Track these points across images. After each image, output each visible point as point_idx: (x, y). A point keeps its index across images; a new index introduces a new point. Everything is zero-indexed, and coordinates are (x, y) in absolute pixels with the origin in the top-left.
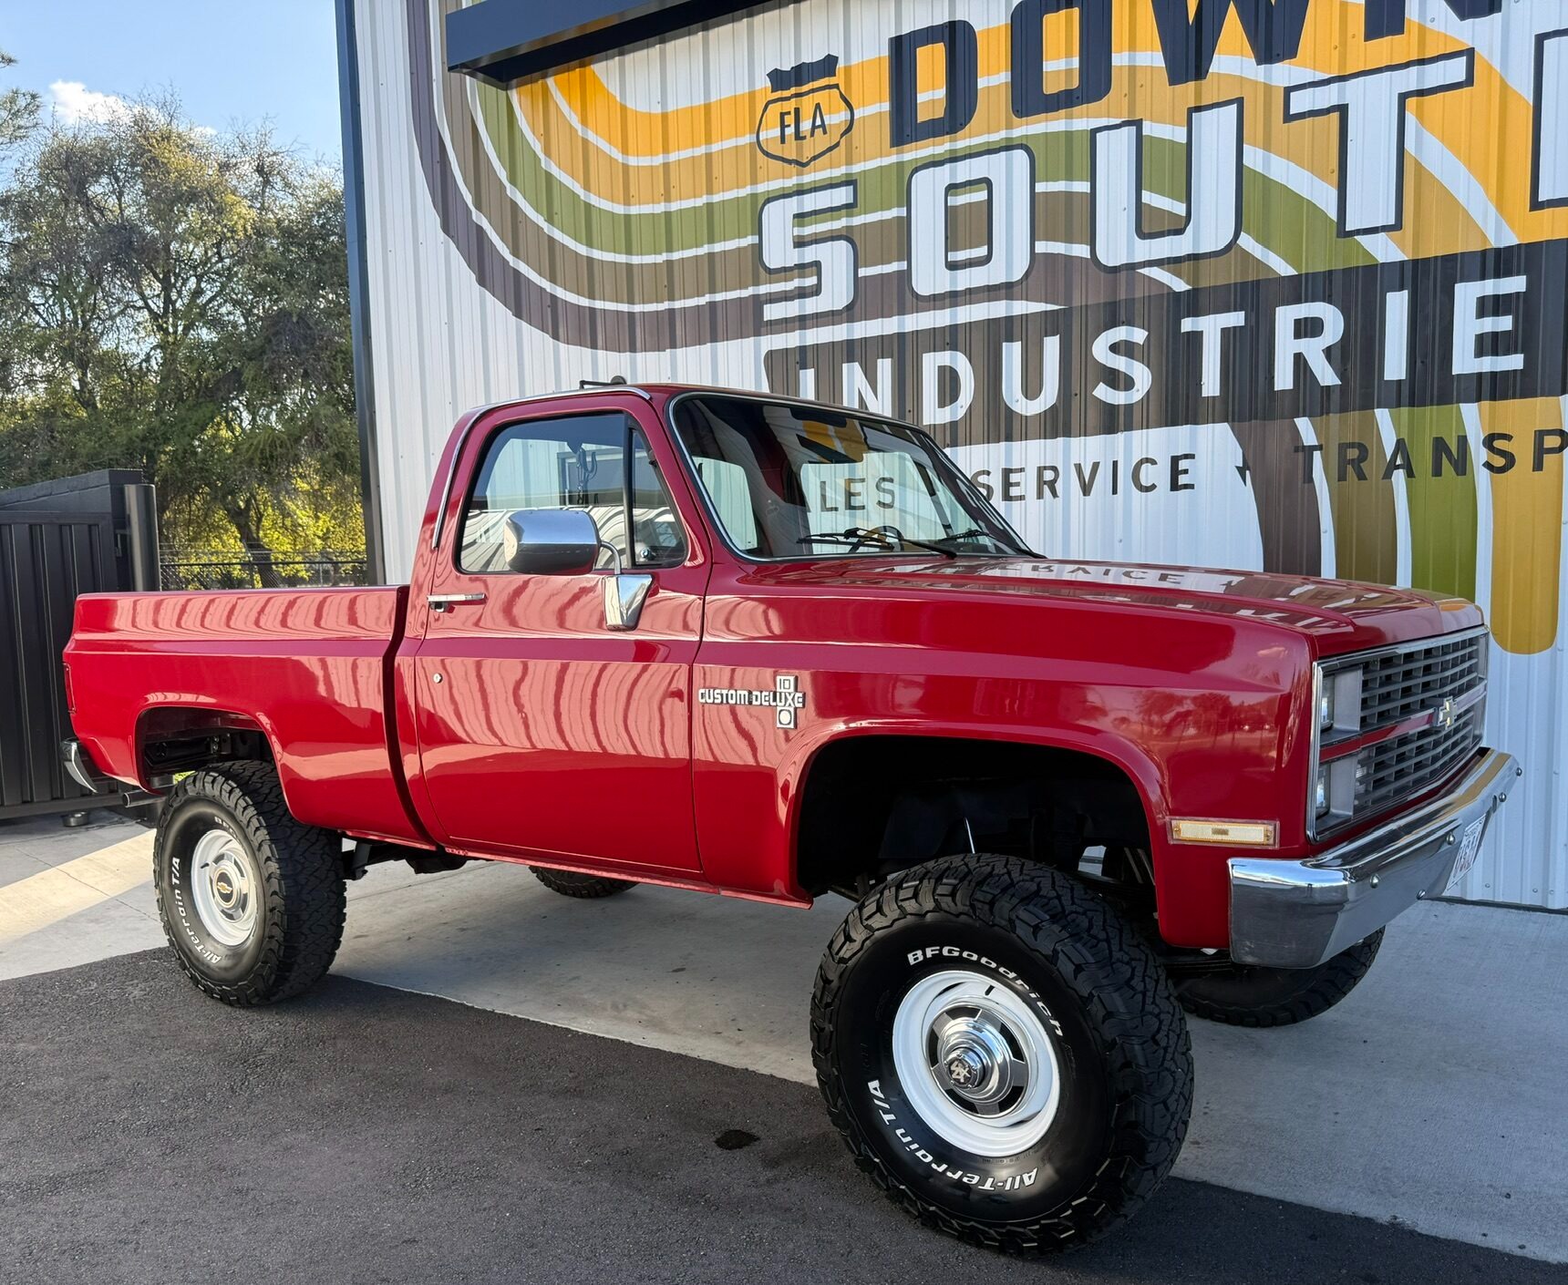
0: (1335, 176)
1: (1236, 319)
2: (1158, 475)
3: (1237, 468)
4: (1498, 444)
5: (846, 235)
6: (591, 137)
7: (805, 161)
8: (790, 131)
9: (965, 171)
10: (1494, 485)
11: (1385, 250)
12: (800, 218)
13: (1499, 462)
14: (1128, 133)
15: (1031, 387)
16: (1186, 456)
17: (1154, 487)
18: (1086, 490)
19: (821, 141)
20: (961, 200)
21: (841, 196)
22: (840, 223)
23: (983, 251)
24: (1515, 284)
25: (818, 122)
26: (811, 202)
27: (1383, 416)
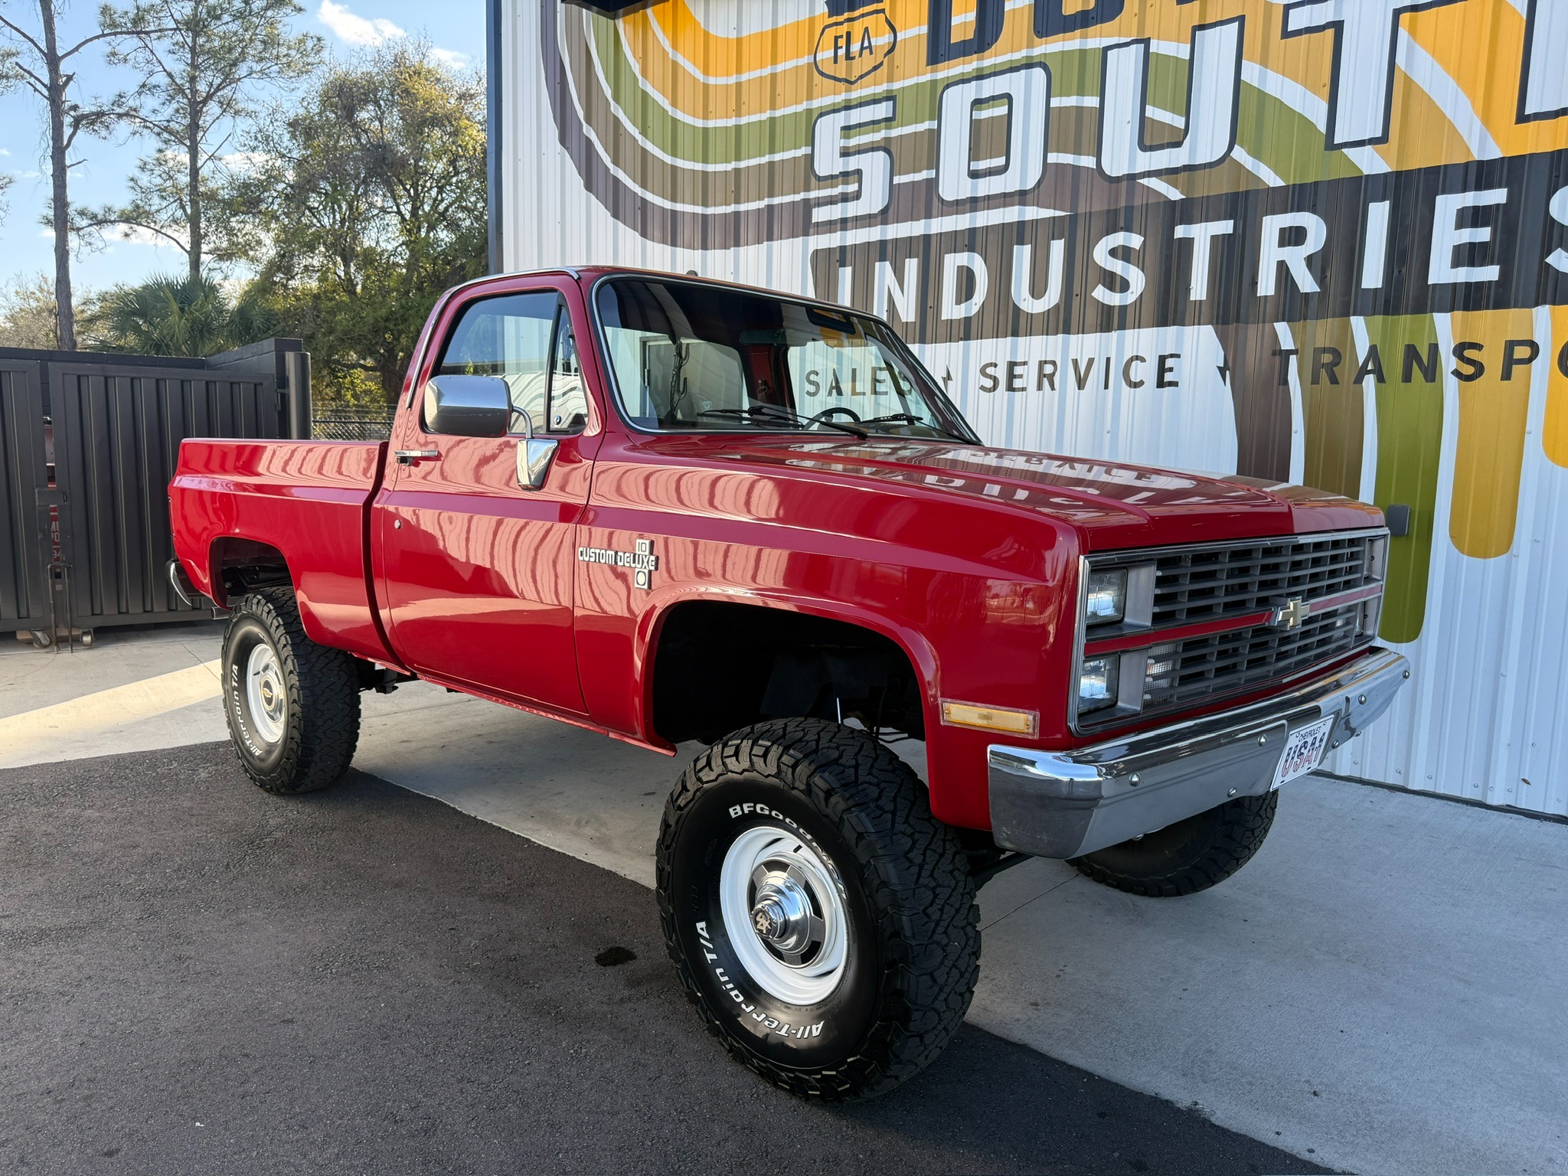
0: (1327, 89)
1: (1225, 227)
2: (1145, 372)
3: (1218, 367)
4: (1468, 353)
5: (885, 147)
6: (680, 59)
7: (853, 79)
8: (842, 52)
9: (990, 87)
10: (1462, 395)
11: (1371, 162)
12: (847, 129)
13: (1469, 370)
14: (1137, 50)
15: (1038, 289)
16: (1172, 356)
17: (1141, 383)
18: (1081, 383)
19: (867, 62)
20: (985, 114)
21: (882, 110)
22: (878, 136)
23: (1000, 161)
24: (1497, 196)
25: (866, 44)
26: (857, 116)
27: (1358, 323)
